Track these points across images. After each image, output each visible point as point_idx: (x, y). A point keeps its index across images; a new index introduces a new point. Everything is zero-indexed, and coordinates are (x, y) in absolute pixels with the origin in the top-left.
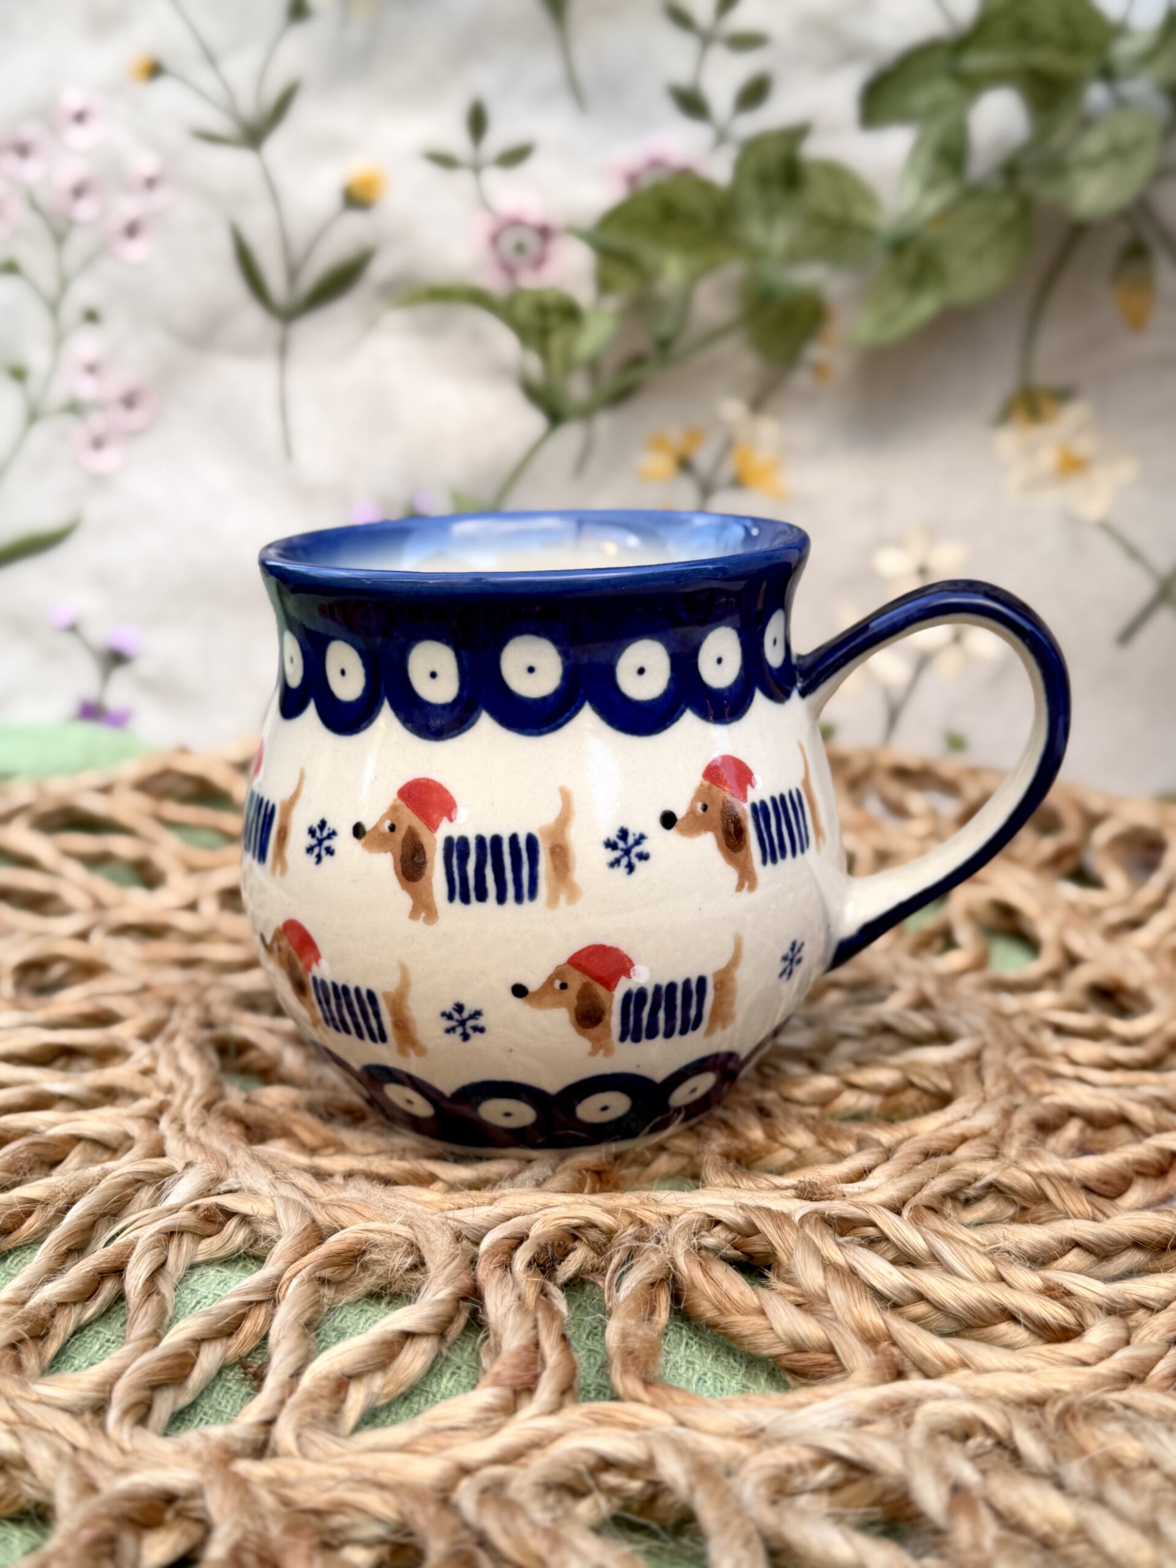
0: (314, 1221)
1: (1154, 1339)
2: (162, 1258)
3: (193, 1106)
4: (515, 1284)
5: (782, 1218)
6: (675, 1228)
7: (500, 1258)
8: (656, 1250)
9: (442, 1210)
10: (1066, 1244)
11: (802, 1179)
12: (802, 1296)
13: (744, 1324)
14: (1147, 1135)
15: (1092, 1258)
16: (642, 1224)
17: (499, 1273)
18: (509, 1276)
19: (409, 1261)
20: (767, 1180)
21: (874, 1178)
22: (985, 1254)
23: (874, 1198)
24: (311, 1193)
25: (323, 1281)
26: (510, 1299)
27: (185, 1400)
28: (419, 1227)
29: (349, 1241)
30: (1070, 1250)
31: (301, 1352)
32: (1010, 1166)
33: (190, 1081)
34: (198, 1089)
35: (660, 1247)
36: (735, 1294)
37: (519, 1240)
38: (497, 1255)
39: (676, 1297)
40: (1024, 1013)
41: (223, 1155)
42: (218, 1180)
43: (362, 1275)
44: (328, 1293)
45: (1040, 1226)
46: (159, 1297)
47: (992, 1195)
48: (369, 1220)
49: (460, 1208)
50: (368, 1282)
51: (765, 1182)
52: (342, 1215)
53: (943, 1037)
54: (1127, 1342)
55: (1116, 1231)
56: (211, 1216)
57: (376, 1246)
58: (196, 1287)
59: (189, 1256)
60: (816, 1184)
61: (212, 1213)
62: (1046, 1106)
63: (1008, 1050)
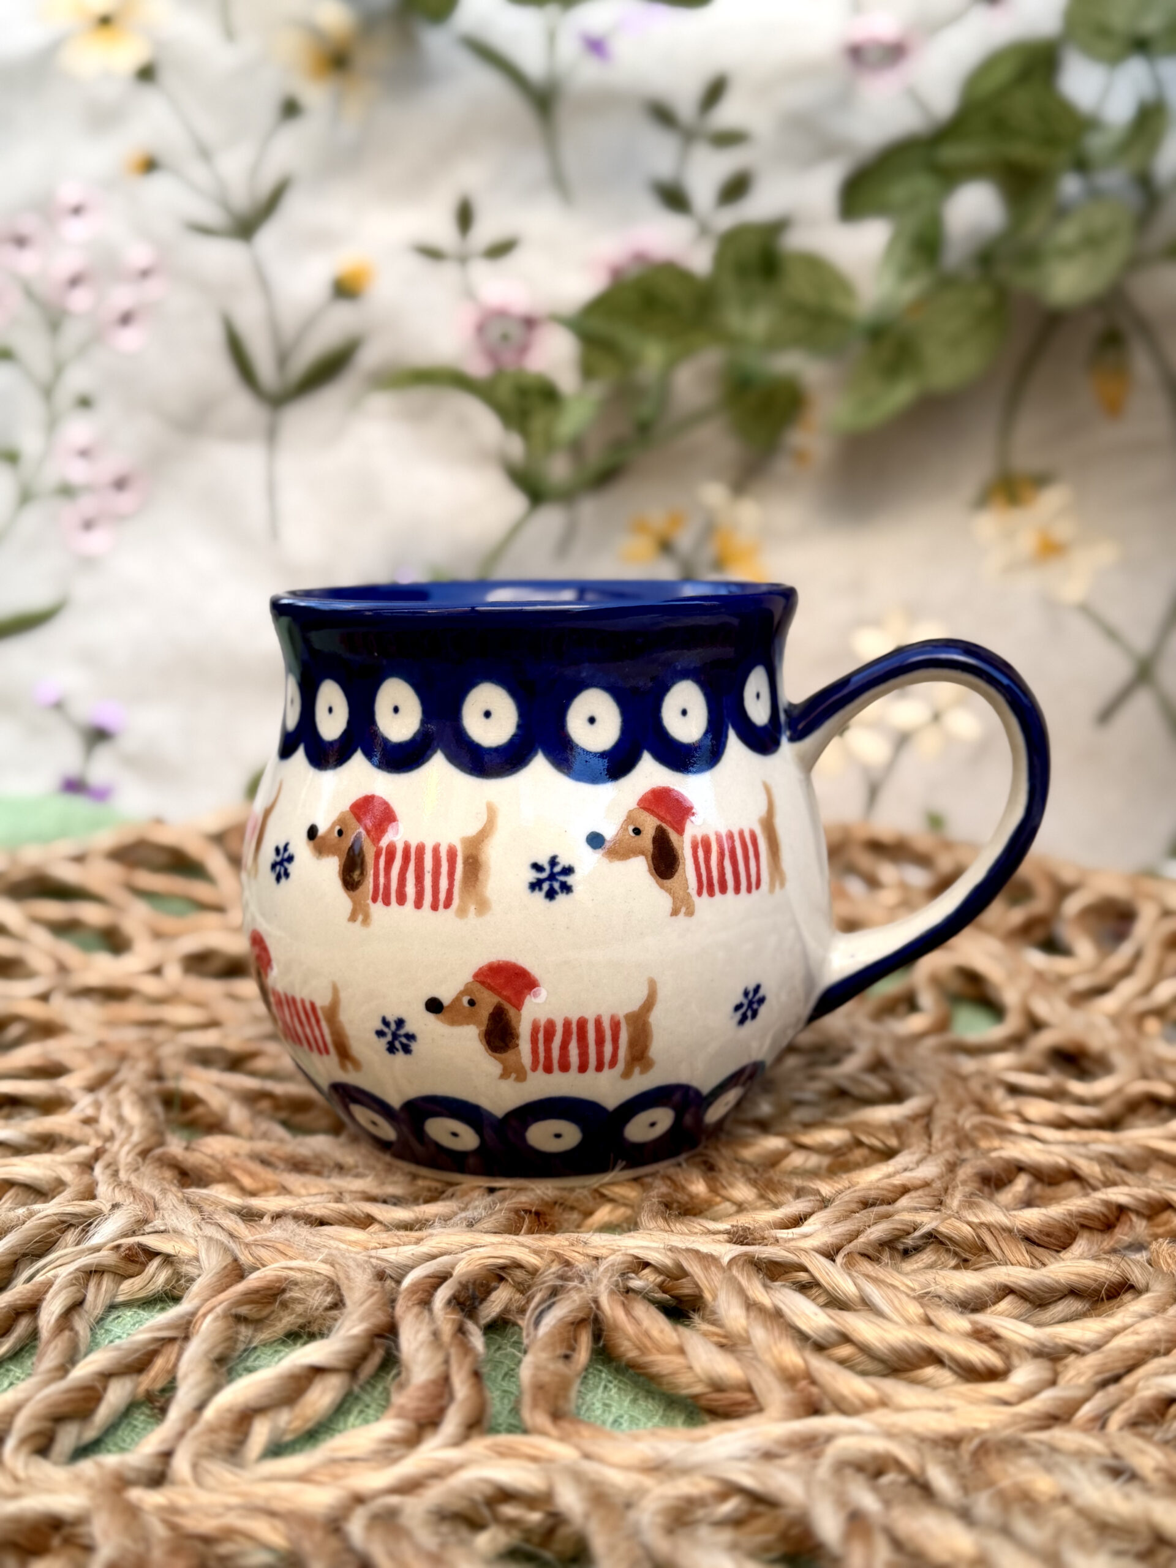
0: (236, 1260)
1: (1082, 1380)
2: (79, 1296)
3: (128, 1153)
4: (432, 1319)
5: (710, 1259)
6: (601, 1269)
7: (420, 1295)
8: (578, 1290)
9: (366, 1249)
10: (1000, 1290)
11: (735, 1223)
12: (725, 1337)
13: (664, 1363)
14: (1095, 1189)
15: (1028, 1306)
16: (568, 1264)
17: (416, 1310)
18: (426, 1313)
19: (329, 1299)
20: (701, 1225)
21: (809, 1225)
22: (914, 1298)
23: (807, 1244)
24: (236, 1234)
25: (239, 1319)
26: (424, 1334)
27: (90, 1433)
28: (339, 1264)
29: (268, 1279)
30: (1004, 1297)
31: (207, 1385)
32: (950, 1217)
33: (131, 1130)
34: (136, 1137)
35: (582, 1286)
36: (655, 1333)
37: (441, 1278)
38: (417, 1293)
39: (597, 1336)
40: (981, 1073)
41: (153, 1198)
42: (146, 1221)
43: (282, 1314)
44: (245, 1331)
45: (975, 1272)
46: (72, 1334)
47: (932, 1246)
48: (291, 1258)
49: (385, 1247)
50: (287, 1321)
51: (699, 1227)
52: (264, 1253)
53: (896, 1096)
54: (1053, 1383)
55: (1052, 1278)
56: (133, 1255)
57: (296, 1284)
58: (110, 1328)
59: (108, 1296)
60: (749, 1229)
61: (134, 1253)
62: (992, 1160)
63: (959, 1107)
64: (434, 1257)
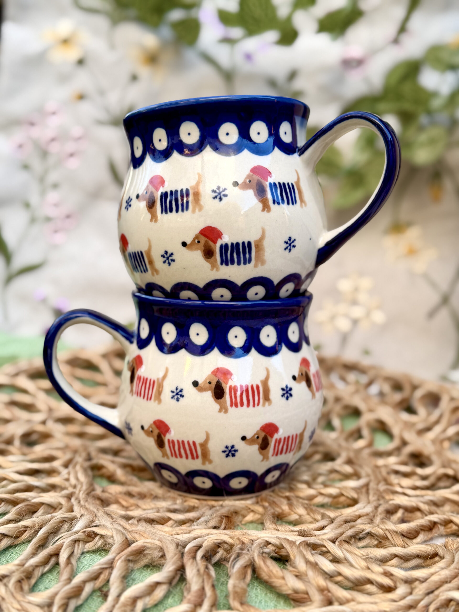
0: (126, 538)
1: (421, 593)
2: (72, 550)
3: (83, 493)
4: (197, 564)
5: (293, 543)
6: (254, 545)
7: (192, 554)
8: (247, 554)
9: (172, 535)
10: (393, 555)
11: (301, 529)
12: (298, 572)
13: (277, 582)
14: (426, 515)
15: (403, 561)
16: (243, 543)
17: (191, 560)
18: (195, 562)
19: (160, 554)
20: (289, 528)
21: (326, 529)
22: (363, 559)
23: (326, 537)
24: (125, 527)
25: (129, 561)
26: (195, 571)
27: (80, 602)
28: (164, 542)
29: (139, 546)
30: (394, 558)
31: (121, 588)
32: (375, 526)
33: (82, 484)
34: (84, 487)
35: (249, 553)
36: (274, 571)
37: (199, 547)
38: (191, 553)
39: (254, 571)
40: (386, 466)
41: (94, 512)
42: (92, 521)
43: (143, 558)
44: (131, 565)
45: (384, 549)
46: (71, 565)
47: (369, 537)
48: (146, 538)
49: (178, 534)
50: (145, 561)
51: (288, 529)
52: (137, 536)
53: (357, 476)
54: (411, 593)
55: (411, 552)
56: (90, 535)
57: (149, 548)
58: (83, 561)
59: (82, 549)
60: (306, 531)
61: (90, 534)
62: (390, 505)
63: (378, 483)
64: (195, 538)
